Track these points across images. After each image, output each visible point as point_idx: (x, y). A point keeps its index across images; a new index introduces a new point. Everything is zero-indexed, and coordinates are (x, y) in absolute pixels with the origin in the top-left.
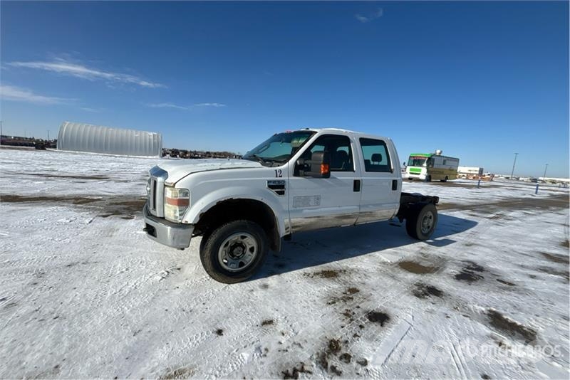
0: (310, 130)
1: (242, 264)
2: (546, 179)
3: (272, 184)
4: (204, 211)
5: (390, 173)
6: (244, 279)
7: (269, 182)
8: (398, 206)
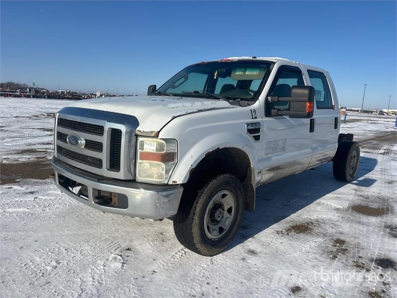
0: (258, 58)
1: (221, 230)
2: (390, 111)
3: (250, 127)
4: (194, 167)
5: (332, 110)
6: (223, 248)
7: (248, 125)
8: (337, 145)
